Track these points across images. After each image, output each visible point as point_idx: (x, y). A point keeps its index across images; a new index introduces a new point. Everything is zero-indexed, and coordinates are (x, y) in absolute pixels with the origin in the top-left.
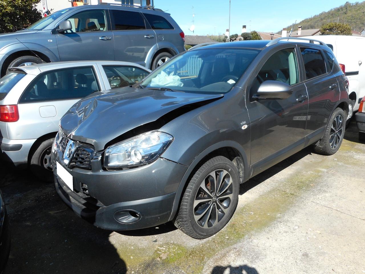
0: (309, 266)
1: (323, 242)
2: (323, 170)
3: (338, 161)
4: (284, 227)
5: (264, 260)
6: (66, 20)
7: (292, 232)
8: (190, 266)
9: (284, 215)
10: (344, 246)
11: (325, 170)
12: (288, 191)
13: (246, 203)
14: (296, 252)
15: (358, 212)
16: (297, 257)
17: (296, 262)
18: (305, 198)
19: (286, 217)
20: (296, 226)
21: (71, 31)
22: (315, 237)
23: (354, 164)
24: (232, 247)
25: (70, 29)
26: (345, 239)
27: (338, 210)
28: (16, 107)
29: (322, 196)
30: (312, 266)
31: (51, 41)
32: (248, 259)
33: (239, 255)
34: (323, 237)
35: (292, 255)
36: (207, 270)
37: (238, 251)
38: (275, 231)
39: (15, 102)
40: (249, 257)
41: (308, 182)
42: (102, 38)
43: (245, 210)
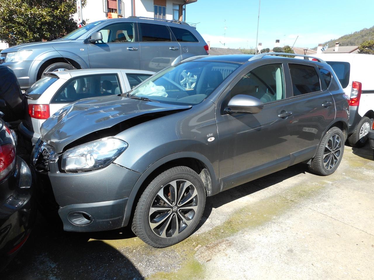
0: (291, 260)
1: (310, 242)
2: (328, 182)
3: (346, 175)
4: (277, 227)
5: (252, 251)
6: (98, 31)
7: (283, 232)
8: (184, 251)
9: (280, 217)
10: (329, 247)
11: (331, 182)
12: (288, 198)
13: (246, 205)
14: (283, 248)
15: (351, 220)
16: (282, 252)
17: (280, 255)
18: (303, 205)
19: (281, 219)
20: (288, 227)
21: (102, 41)
22: (303, 237)
23: (362, 179)
24: (225, 239)
25: (101, 40)
26: (332, 241)
27: (333, 217)
28: (48, 106)
29: (321, 204)
30: (294, 259)
31: (83, 50)
32: (237, 249)
33: (230, 245)
34: (311, 238)
35: (278, 249)
36: (199, 255)
37: (230, 243)
38: (267, 230)
39: (48, 102)
40: (239, 248)
41: (310, 191)
42: (130, 49)
43: (243, 211)
